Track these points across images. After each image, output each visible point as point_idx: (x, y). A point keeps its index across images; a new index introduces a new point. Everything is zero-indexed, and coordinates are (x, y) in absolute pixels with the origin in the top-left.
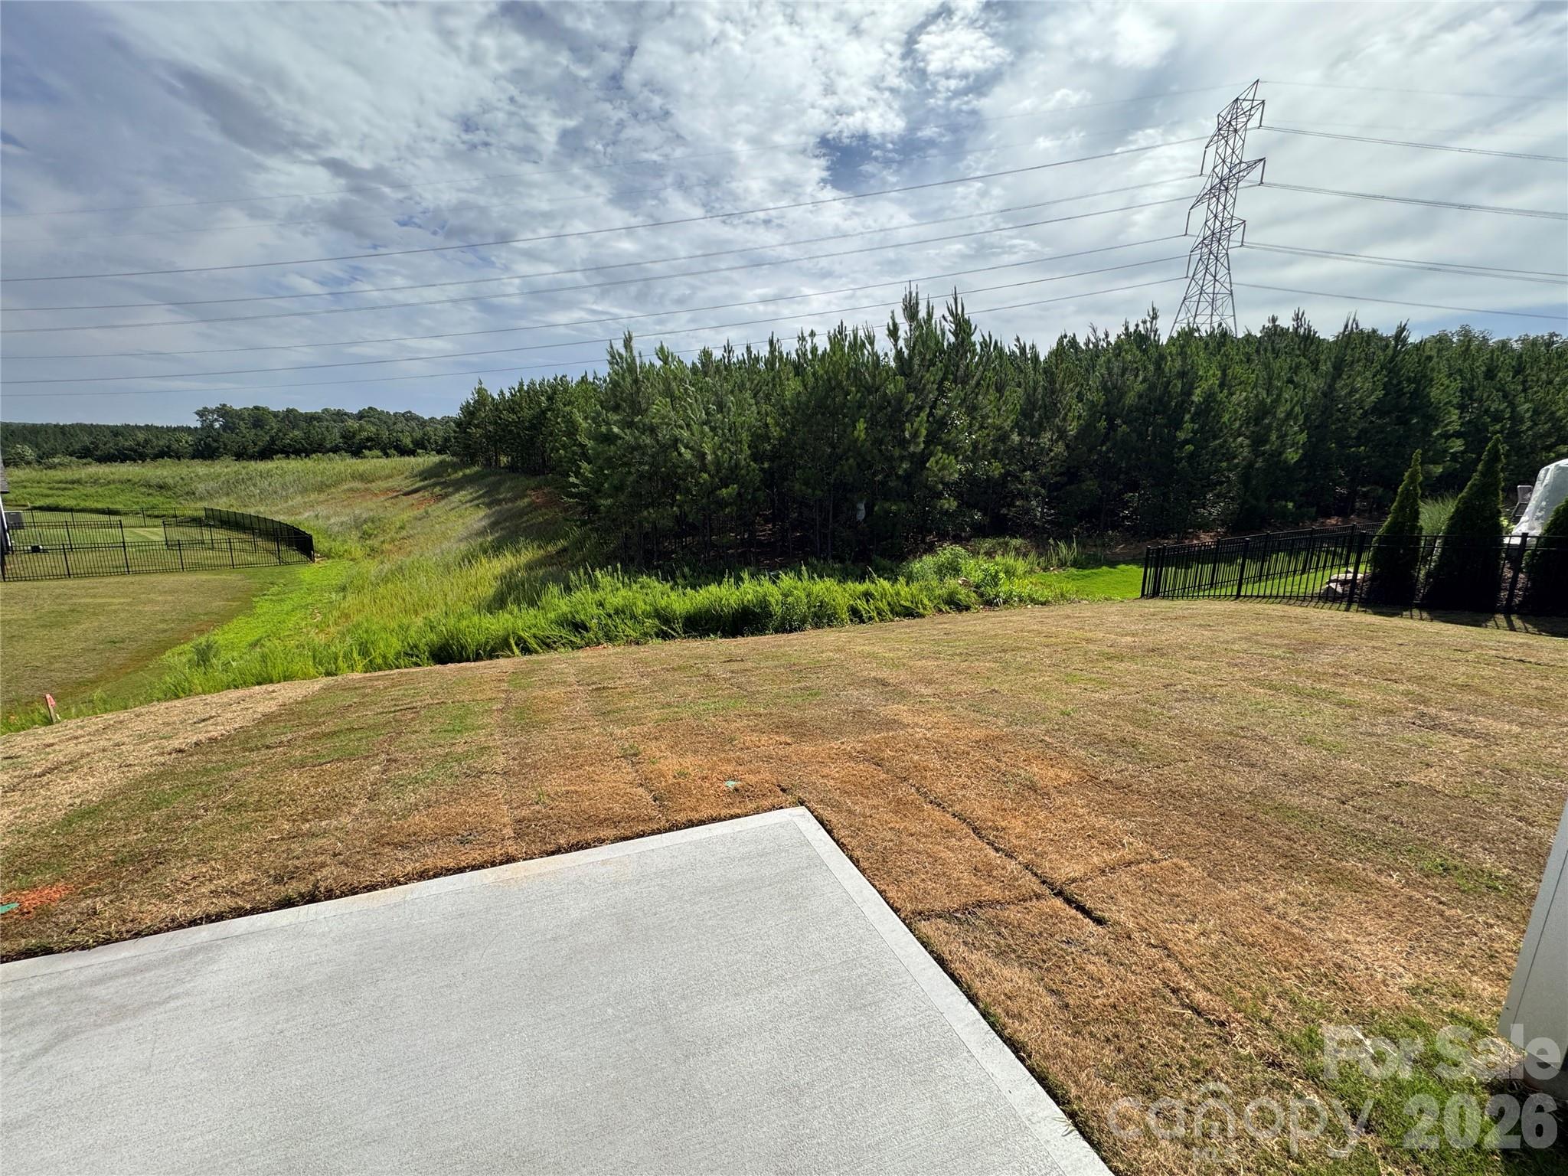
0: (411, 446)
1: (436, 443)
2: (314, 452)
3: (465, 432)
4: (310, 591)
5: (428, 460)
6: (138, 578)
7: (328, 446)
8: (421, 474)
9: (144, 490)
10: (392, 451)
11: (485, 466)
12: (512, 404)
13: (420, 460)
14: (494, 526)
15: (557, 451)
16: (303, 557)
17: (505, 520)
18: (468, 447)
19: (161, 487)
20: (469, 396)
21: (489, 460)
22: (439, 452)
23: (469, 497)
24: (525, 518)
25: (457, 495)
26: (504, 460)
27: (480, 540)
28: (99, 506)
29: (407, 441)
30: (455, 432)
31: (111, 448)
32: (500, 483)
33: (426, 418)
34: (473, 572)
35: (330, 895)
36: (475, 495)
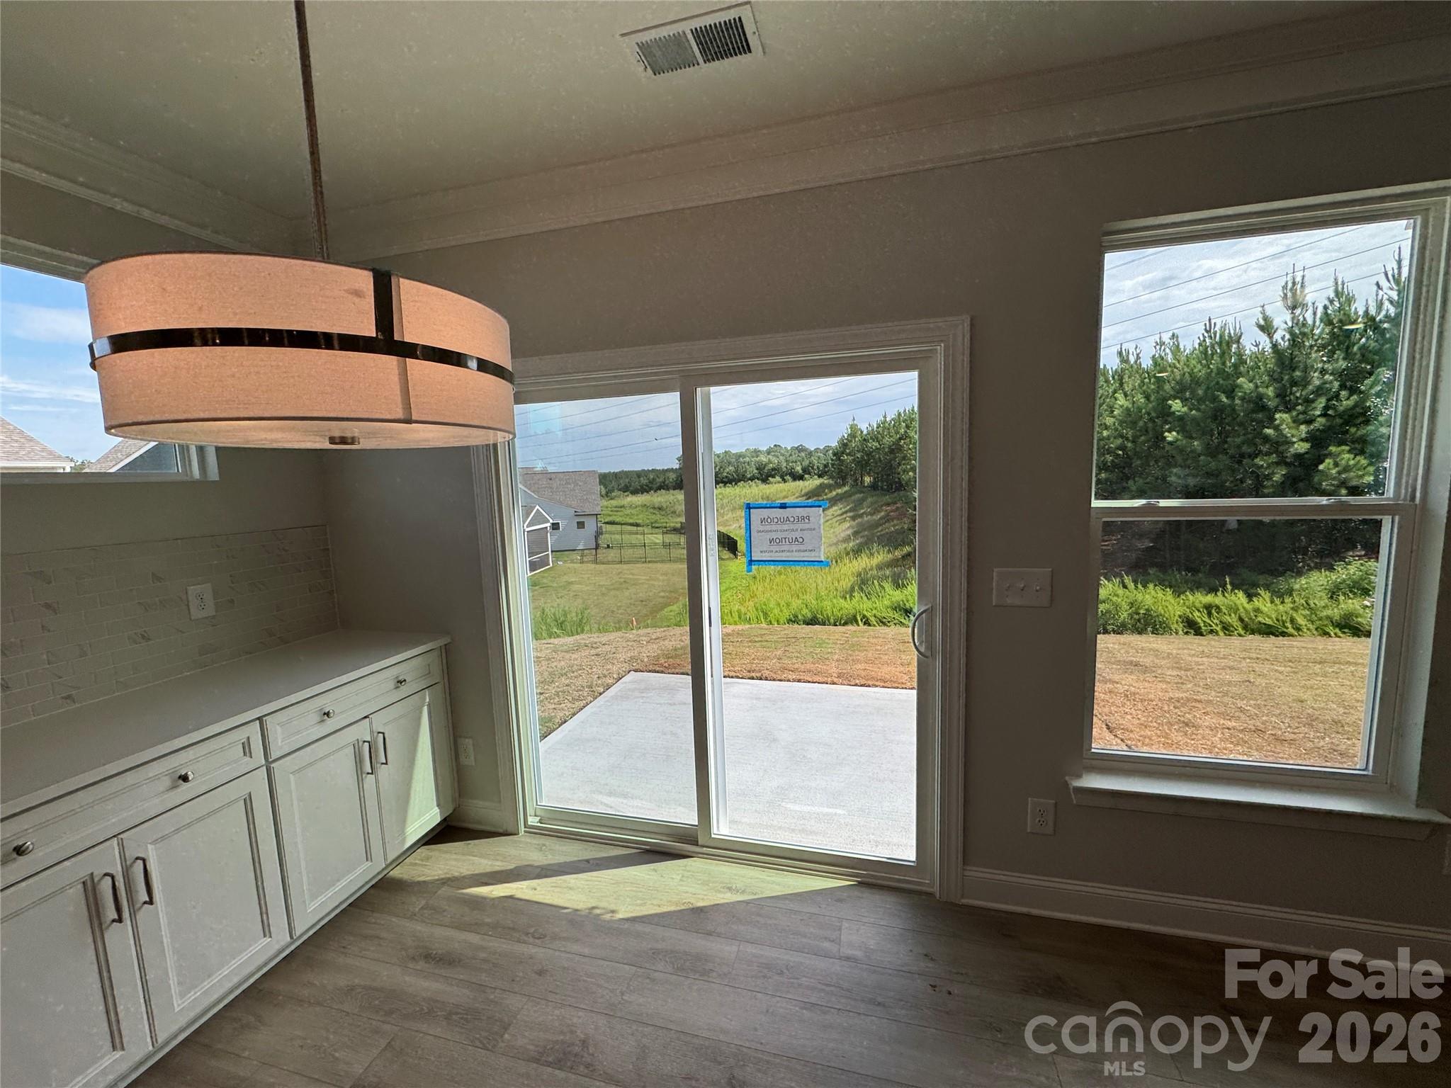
0: (801, 472)
1: (818, 468)
2: (740, 481)
3: (839, 459)
4: (735, 578)
5: (812, 483)
6: (650, 565)
7: (749, 476)
8: (806, 494)
9: (652, 510)
10: (788, 477)
11: (852, 486)
12: (875, 436)
13: (806, 483)
14: (856, 534)
15: (908, 473)
16: (732, 556)
17: (865, 530)
18: (841, 471)
19: (660, 509)
20: (844, 431)
21: (856, 480)
22: (820, 476)
23: (839, 512)
24: (880, 529)
25: (831, 510)
26: (867, 480)
27: (844, 546)
28: (631, 521)
29: (799, 469)
30: (832, 460)
31: (636, 485)
32: (863, 500)
33: (813, 449)
34: (837, 569)
35: (766, 679)
36: (843, 510)
